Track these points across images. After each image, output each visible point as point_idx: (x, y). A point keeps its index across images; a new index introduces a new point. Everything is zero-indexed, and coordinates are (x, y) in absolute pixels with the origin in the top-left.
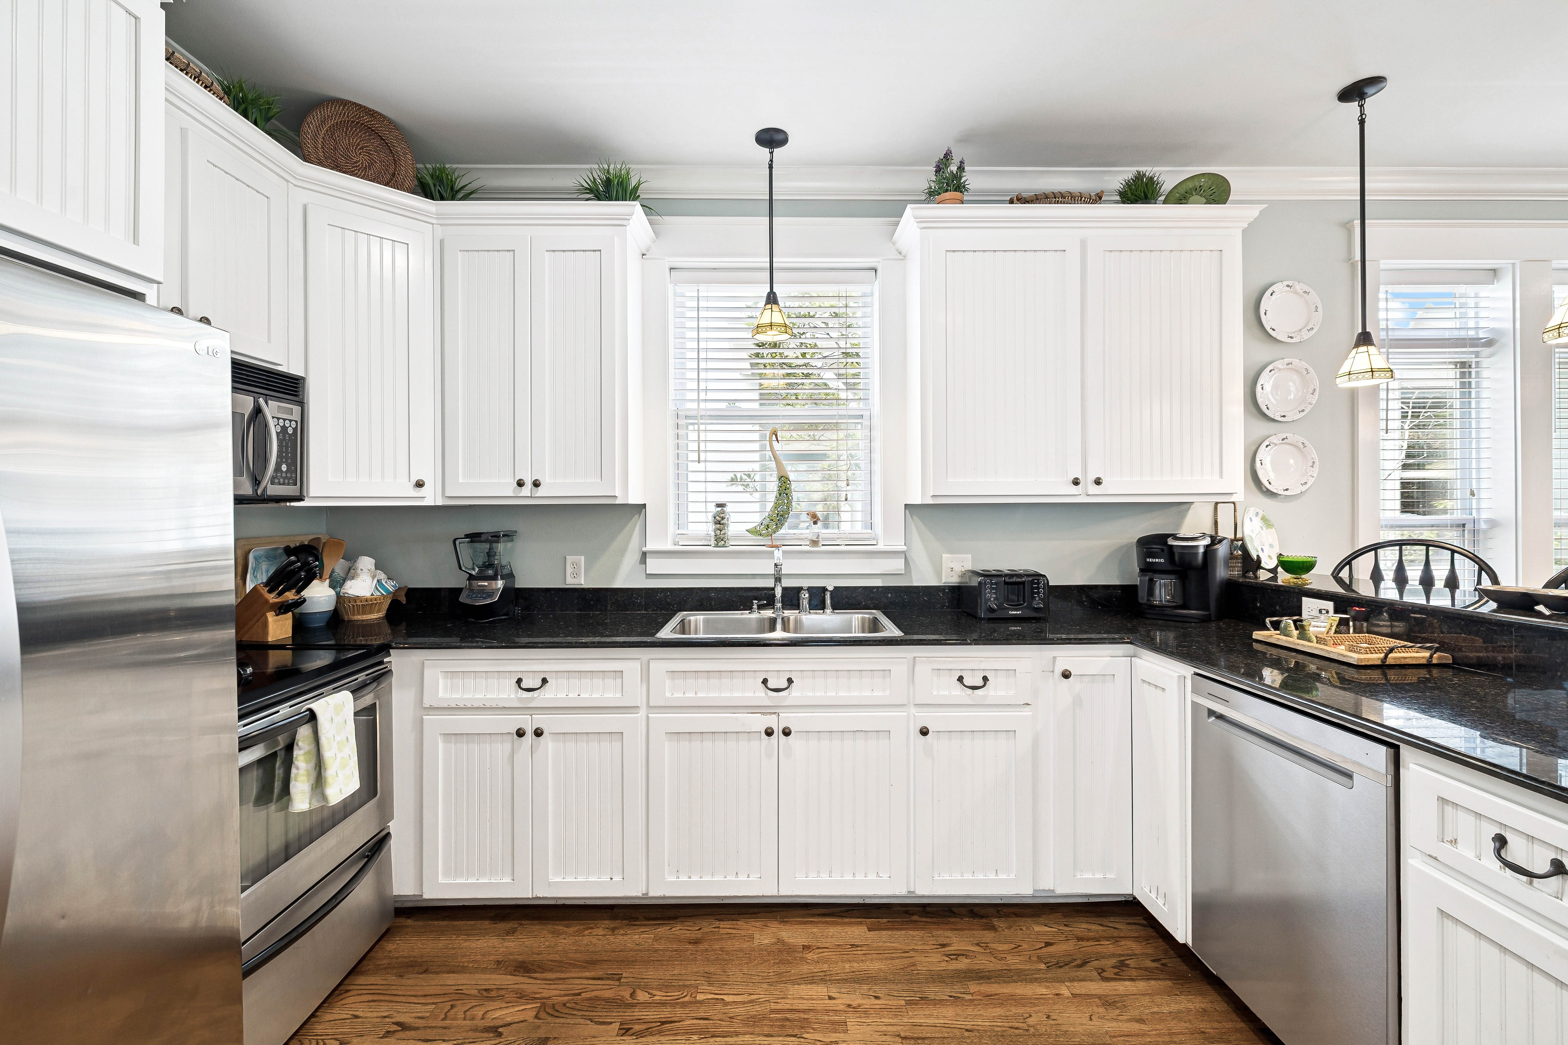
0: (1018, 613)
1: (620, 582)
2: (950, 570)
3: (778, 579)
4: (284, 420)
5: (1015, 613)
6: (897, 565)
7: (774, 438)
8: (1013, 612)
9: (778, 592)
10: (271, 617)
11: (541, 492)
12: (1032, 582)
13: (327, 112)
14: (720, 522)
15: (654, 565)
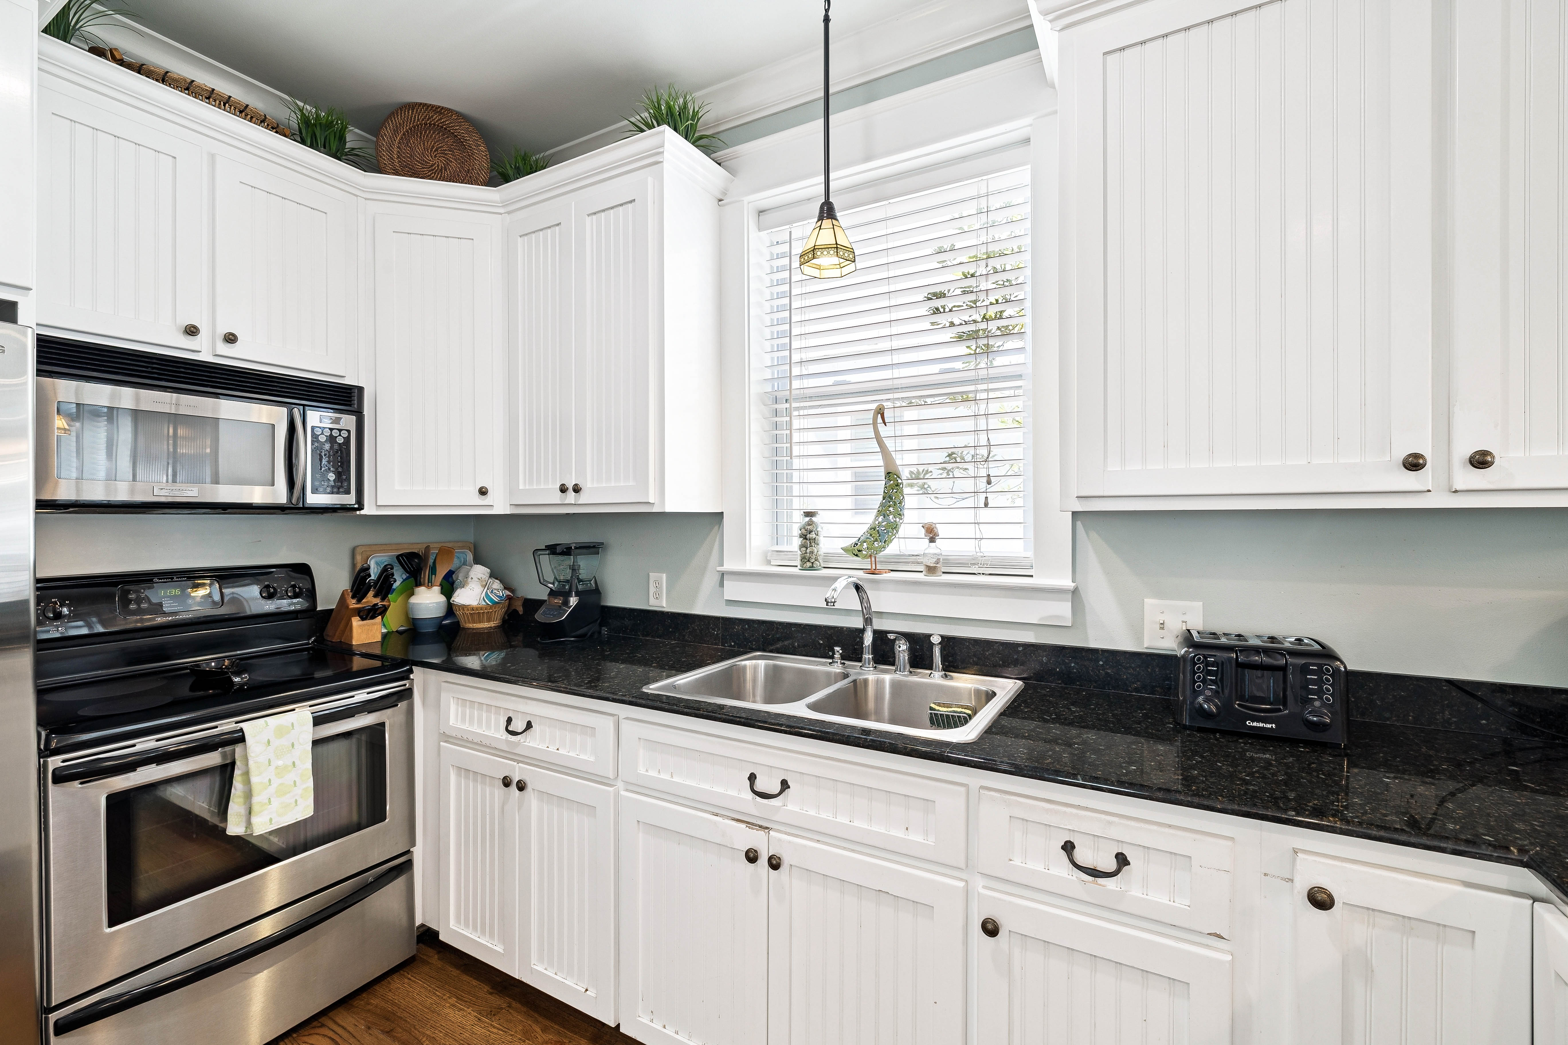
0: (1269, 726)
1: (699, 609)
2: (1158, 626)
3: (868, 621)
4: (331, 429)
5: (1261, 725)
6: (1062, 610)
7: (880, 420)
8: (1255, 724)
9: (868, 639)
10: (356, 622)
11: (583, 498)
12: (1304, 670)
13: (398, 119)
14: (808, 537)
15: (734, 590)
